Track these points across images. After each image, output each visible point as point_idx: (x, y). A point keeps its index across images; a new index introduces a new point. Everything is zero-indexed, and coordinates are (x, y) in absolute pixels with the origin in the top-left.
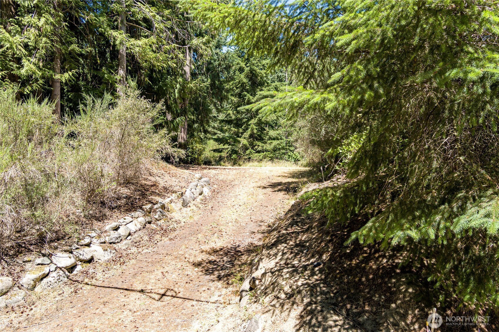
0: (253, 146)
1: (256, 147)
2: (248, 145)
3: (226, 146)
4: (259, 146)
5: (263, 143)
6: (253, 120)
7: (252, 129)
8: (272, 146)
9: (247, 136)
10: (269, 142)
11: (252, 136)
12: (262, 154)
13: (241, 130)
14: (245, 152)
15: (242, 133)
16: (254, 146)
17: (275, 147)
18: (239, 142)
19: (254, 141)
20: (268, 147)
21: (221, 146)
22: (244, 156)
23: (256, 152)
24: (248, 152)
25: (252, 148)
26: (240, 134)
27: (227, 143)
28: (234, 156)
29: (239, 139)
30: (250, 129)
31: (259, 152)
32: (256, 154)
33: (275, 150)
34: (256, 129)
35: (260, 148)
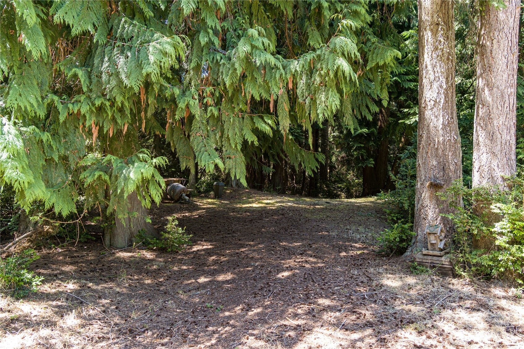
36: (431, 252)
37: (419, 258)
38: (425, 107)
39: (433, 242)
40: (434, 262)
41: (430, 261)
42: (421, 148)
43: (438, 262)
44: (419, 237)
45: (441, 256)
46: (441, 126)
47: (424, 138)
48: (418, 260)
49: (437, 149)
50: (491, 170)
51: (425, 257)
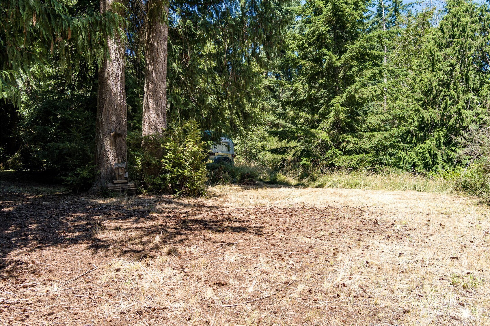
0: (338, 143)
1: (344, 144)
2: (329, 142)
3: (293, 144)
4: (348, 142)
5: (356, 137)
6: (338, 97)
7: (337, 114)
8: (375, 141)
9: (328, 126)
10: (368, 134)
11: (335, 125)
12: (355, 157)
13: (316, 116)
14: (323, 153)
15: (319, 122)
16: (341, 143)
17: (380, 143)
18: (314, 136)
19: (340, 134)
20: (365, 144)
21: (284, 143)
22: (322, 160)
23: (344, 154)
24: (329, 153)
25: (337, 147)
26: (316, 123)
27: (294, 138)
28: (304, 161)
29: (313, 130)
30: (332, 113)
31: (349, 153)
32: (345, 157)
33: (378, 149)
34: (345, 112)
35: (351, 147)
36: (120, 181)
37: (111, 187)
38: (108, 78)
39: (121, 174)
40: (123, 187)
41: (120, 187)
42: (104, 108)
43: (126, 187)
44: (102, 174)
45: (127, 183)
46: (119, 94)
47: (107, 100)
48: (110, 188)
49: (116, 109)
50: (156, 125)
51: (116, 185)
